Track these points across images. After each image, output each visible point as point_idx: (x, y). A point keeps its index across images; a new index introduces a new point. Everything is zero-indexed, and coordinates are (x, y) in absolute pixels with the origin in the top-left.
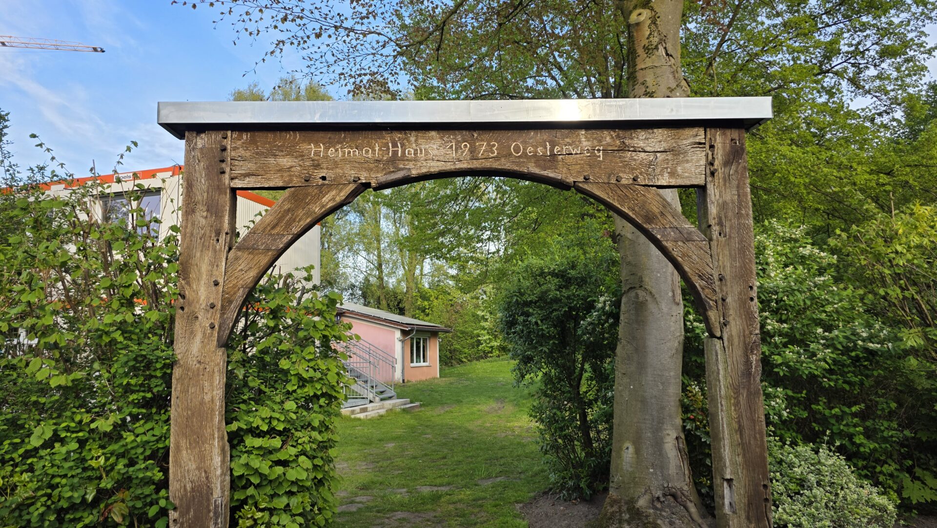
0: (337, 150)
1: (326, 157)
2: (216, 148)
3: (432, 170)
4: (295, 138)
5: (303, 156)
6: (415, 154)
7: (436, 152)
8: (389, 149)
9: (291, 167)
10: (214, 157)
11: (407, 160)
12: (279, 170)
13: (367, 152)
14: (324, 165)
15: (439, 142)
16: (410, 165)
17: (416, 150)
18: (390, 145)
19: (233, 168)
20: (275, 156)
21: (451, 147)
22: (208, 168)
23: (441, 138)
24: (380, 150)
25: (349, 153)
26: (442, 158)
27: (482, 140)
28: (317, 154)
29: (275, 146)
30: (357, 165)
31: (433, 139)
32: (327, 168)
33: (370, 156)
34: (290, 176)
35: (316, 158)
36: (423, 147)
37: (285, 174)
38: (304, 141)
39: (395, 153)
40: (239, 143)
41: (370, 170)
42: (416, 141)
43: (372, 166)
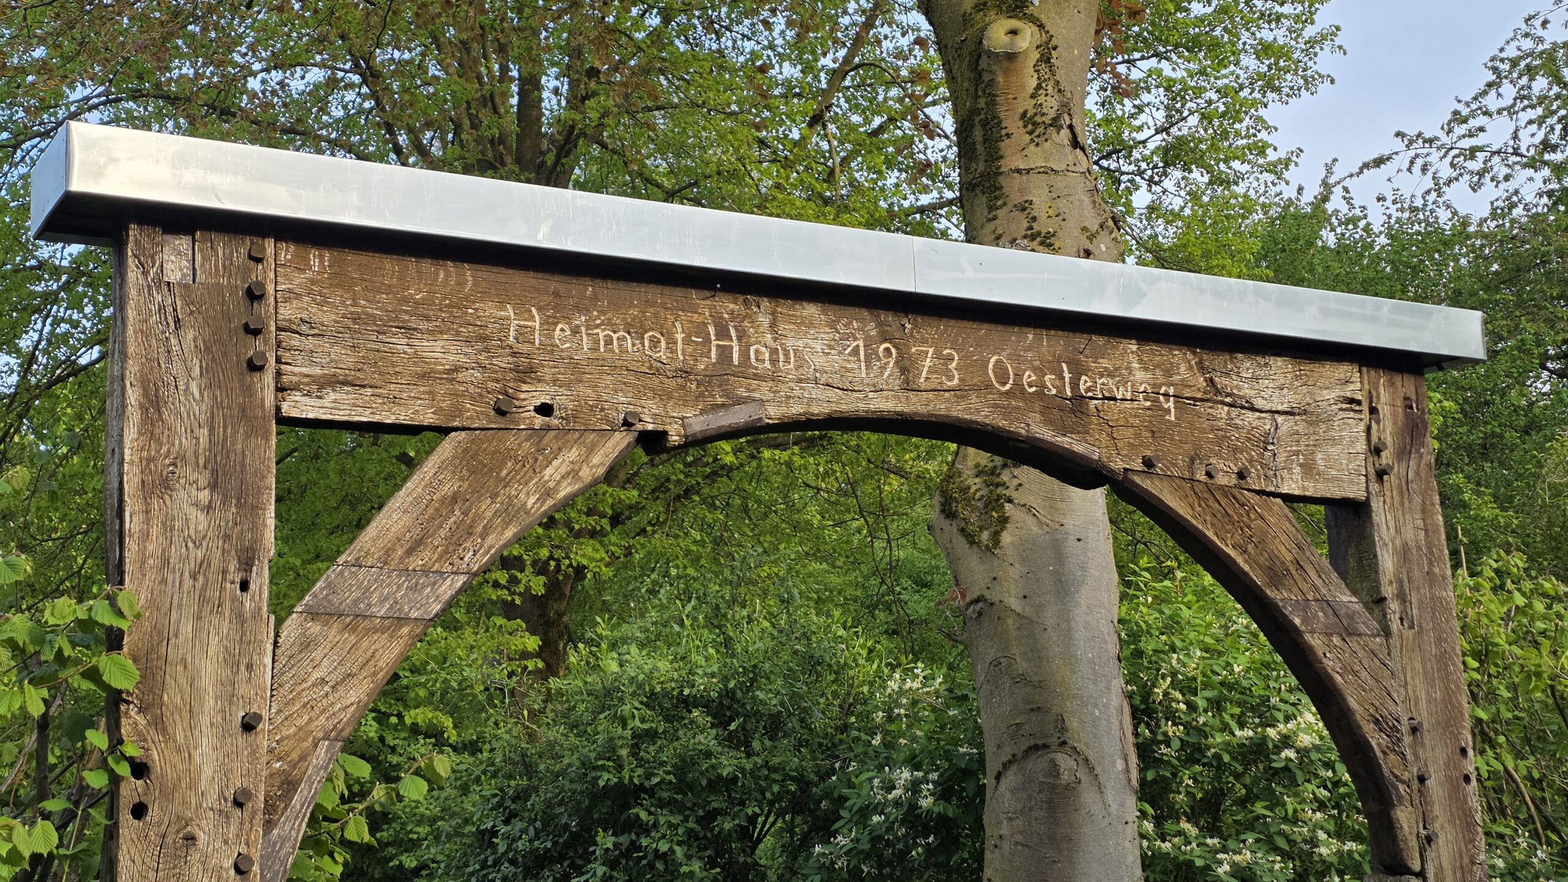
0: (575, 331)
1: (550, 348)
2: (233, 289)
3: (815, 410)
4: (461, 284)
5: (485, 339)
6: (774, 361)
7: (819, 361)
8: (708, 341)
9: (456, 369)
10: (227, 317)
11: (756, 377)
12: (423, 376)
13: (655, 343)
14: (547, 372)
15: (826, 333)
16: (763, 391)
17: (774, 352)
18: (711, 330)
19: (286, 356)
20: (409, 331)
21: (855, 352)
22: (208, 349)
23: (832, 325)
24: (687, 341)
25: (609, 342)
26: (836, 380)
27: (924, 342)
28: (523, 334)
29: (406, 300)
30: (632, 379)
31: (811, 325)
32: (555, 381)
33: (663, 355)
34: (455, 394)
35: (524, 348)
36: (790, 343)
37: (441, 389)
38: (485, 295)
39: (725, 353)
40: (300, 279)
41: (665, 396)
42: (773, 325)
43: (671, 384)
